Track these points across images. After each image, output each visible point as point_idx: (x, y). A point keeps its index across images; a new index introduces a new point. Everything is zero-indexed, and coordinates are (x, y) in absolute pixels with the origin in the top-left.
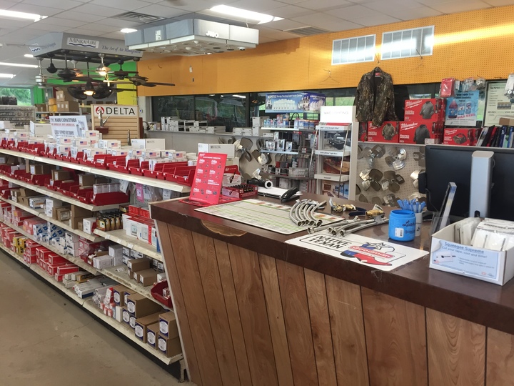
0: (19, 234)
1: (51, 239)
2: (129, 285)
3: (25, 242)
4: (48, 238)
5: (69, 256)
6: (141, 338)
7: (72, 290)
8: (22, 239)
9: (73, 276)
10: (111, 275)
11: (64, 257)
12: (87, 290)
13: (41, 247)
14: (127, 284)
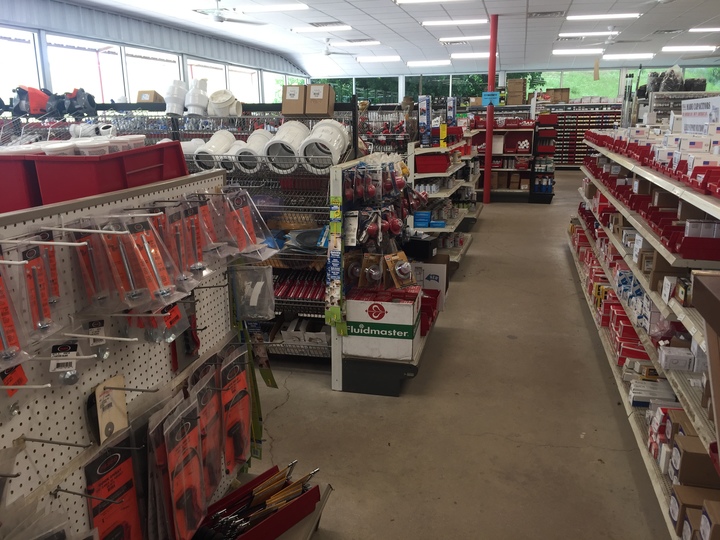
0: (605, 279)
1: (631, 297)
2: (693, 416)
3: (606, 293)
4: (630, 293)
5: (642, 330)
6: (674, 523)
7: (627, 385)
8: (604, 287)
9: (638, 365)
10: (676, 386)
11: (636, 330)
12: (644, 395)
13: (619, 306)
14: (690, 412)
